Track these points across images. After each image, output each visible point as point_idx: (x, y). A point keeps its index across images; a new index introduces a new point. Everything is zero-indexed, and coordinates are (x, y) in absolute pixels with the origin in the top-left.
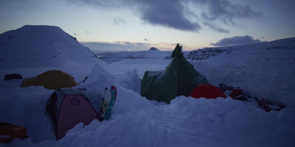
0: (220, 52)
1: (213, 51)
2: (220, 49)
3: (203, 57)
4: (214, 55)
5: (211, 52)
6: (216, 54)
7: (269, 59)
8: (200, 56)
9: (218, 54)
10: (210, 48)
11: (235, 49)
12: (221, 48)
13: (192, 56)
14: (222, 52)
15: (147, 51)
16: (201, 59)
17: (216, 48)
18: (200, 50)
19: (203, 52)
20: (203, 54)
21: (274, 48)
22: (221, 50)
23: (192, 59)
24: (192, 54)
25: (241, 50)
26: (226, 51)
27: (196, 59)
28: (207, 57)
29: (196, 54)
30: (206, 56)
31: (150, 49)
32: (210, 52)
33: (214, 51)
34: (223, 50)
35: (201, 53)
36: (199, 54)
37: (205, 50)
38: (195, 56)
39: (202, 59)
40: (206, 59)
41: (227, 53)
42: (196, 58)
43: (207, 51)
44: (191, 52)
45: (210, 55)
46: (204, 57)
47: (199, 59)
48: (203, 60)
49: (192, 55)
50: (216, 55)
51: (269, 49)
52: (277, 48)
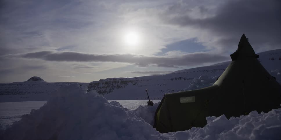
0: (126, 84)
1: (117, 82)
2: (125, 80)
3: (106, 89)
4: (119, 87)
6: (121, 85)
8: (102, 89)
9: (123, 85)
10: (114, 79)
11: (142, 80)
14: (128, 83)
15: (25, 82)
16: (103, 92)
18: (101, 81)
19: (105, 84)
20: (107, 86)
22: (126, 82)
24: (93, 87)
25: (147, 81)
26: (132, 82)
28: (110, 90)
29: (97, 87)
30: (110, 88)
31: (29, 80)
32: (114, 84)
33: (118, 83)
34: (129, 81)
35: (104, 85)
36: (101, 86)
37: (108, 80)
39: (105, 92)
40: (109, 92)
41: (134, 85)
43: (110, 82)
44: (91, 84)
45: (115, 87)
46: (108, 90)
47: (101, 92)
48: (107, 93)
49: (92, 87)
50: (122, 87)
51: (172, 80)
52: (179, 79)
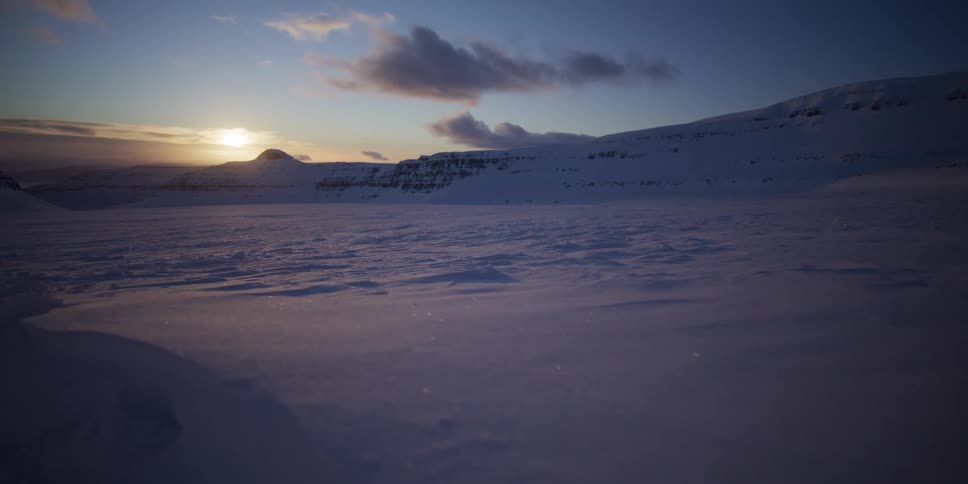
0: (481, 167)
1: (460, 162)
2: (478, 158)
3: (434, 179)
4: (463, 174)
5: (457, 164)
6: (469, 170)
7: (592, 184)
8: (426, 178)
9: (475, 169)
10: (453, 155)
11: (518, 158)
12: (482, 152)
13: (402, 178)
14: (485, 165)
16: (429, 186)
17: (469, 154)
18: (423, 158)
19: (433, 165)
20: (435, 172)
21: (602, 155)
22: (482, 161)
23: (403, 187)
24: (403, 173)
25: (531, 159)
26: (495, 161)
27: (416, 187)
28: (445, 180)
29: (413, 173)
30: (442, 177)
31: (260, 158)
32: (453, 166)
33: (463, 163)
34: (488, 160)
35: (429, 169)
36: (422, 170)
37: (441, 158)
38: (411, 176)
39: (432, 185)
40: (442, 186)
41: (500, 169)
42: (414, 182)
43: (444, 162)
44: (400, 166)
45: (455, 174)
46: (439, 180)
47: (422, 185)
48: (436, 188)
49: (401, 174)
50: (471, 173)
51: (591, 157)
52: (608, 156)
